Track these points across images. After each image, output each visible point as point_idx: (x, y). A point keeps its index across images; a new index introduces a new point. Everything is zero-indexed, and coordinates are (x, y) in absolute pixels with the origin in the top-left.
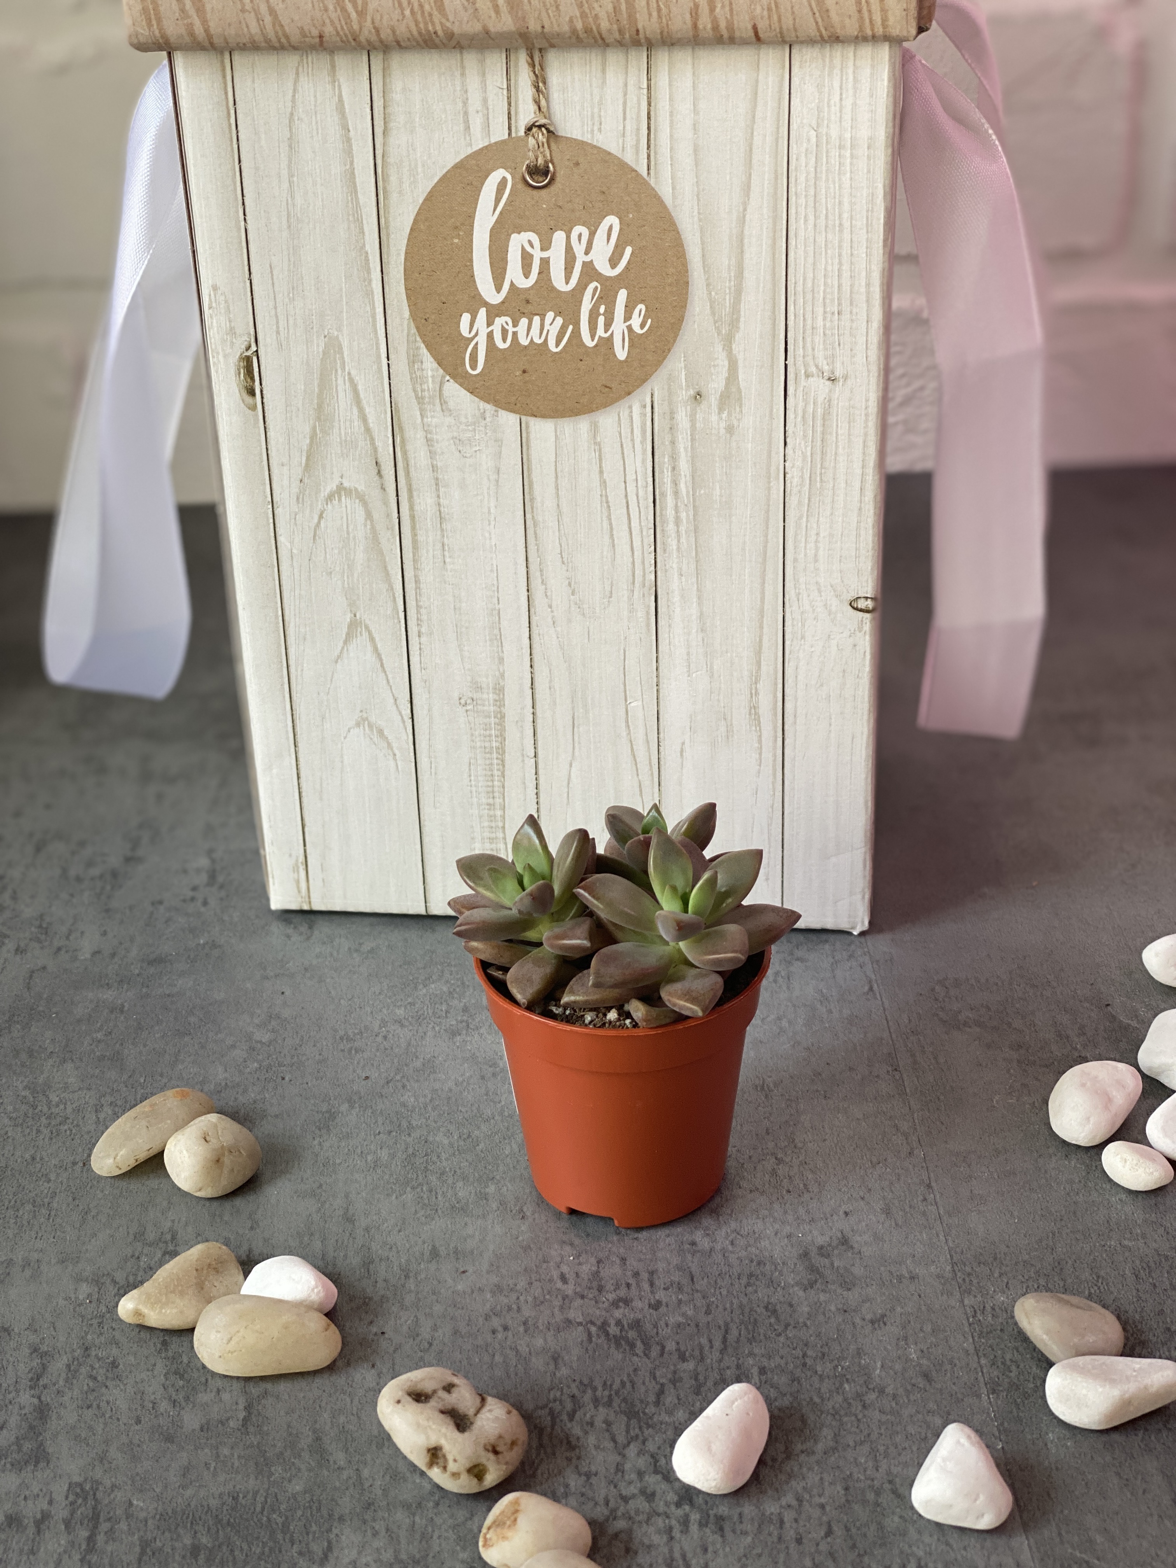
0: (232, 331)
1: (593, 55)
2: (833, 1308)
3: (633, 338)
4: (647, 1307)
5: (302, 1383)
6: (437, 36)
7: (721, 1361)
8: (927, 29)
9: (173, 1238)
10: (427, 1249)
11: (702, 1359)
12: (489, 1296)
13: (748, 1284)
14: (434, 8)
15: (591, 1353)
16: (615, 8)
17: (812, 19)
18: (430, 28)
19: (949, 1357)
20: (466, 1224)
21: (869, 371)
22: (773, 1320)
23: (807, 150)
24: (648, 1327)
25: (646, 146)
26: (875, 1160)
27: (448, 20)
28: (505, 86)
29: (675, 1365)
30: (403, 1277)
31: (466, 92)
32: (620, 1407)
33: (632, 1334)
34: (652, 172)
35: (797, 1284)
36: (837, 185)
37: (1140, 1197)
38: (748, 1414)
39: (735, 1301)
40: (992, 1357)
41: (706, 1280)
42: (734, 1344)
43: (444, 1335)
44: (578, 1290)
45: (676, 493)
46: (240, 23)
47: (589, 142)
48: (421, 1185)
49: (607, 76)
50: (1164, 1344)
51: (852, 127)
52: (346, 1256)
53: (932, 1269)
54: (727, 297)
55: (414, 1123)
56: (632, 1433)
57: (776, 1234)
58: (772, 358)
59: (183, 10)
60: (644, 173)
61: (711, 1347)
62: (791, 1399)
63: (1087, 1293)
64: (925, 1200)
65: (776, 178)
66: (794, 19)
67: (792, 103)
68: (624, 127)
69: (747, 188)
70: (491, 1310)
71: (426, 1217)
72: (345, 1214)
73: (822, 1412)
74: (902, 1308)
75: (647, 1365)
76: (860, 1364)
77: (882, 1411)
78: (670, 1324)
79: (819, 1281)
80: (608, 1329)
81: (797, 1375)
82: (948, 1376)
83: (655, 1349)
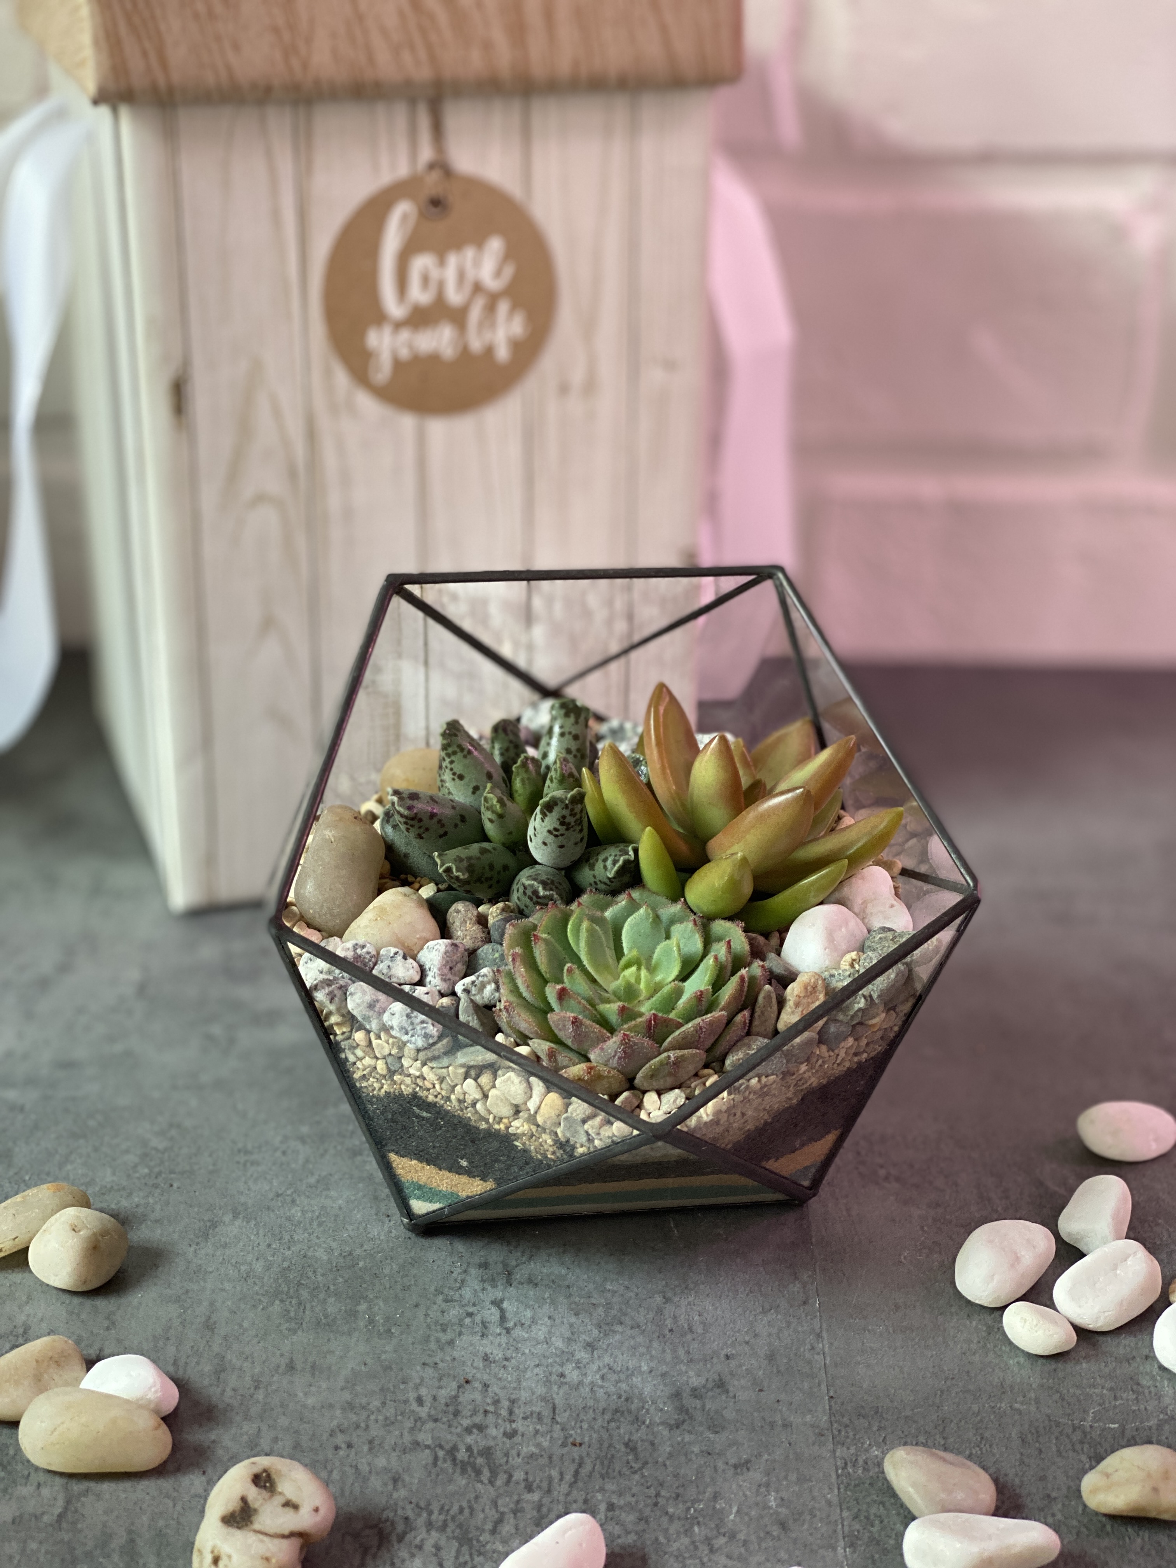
2: (696, 1449)
4: (501, 1435)
5: (127, 1485)
7: (568, 1494)
9: (25, 1331)
10: (284, 1362)
11: (549, 1491)
12: (338, 1412)
13: (612, 1420)
15: (433, 1476)
19: (810, 1507)
20: (329, 1340)
22: (630, 1457)
24: (499, 1454)
26: (767, 1306)
29: (519, 1495)
30: (253, 1388)
32: (453, 1532)
33: (480, 1461)
35: (663, 1423)
37: (1038, 1362)
38: (581, 1545)
39: (594, 1436)
40: (856, 1510)
41: (568, 1413)
42: (586, 1479)
44: (433, 1412)
48: (291, 1298)
50: (1041, 1509)
52: (198, 1363)
53: (808, 1418)
55: (296, 1238)
56: (461, 1560)
57: (651, 1372)
61: (561, 1480)
62: (635, 1538)
63: (967, 1452)
64: (813, 1349)
70: (338, 1427)
71: (289, 1330)
72: (207, 1321)
73: (666, 1553)
74: (769, 1454)
75: (490, 1493)
76: (714, 1508)
77: (729, 1557)
78: (522, 1454)
79: (687, 1422)
80: (456, 1454)
81: (646, 1514)
82: (806, 1526)
83: (502, 1477)
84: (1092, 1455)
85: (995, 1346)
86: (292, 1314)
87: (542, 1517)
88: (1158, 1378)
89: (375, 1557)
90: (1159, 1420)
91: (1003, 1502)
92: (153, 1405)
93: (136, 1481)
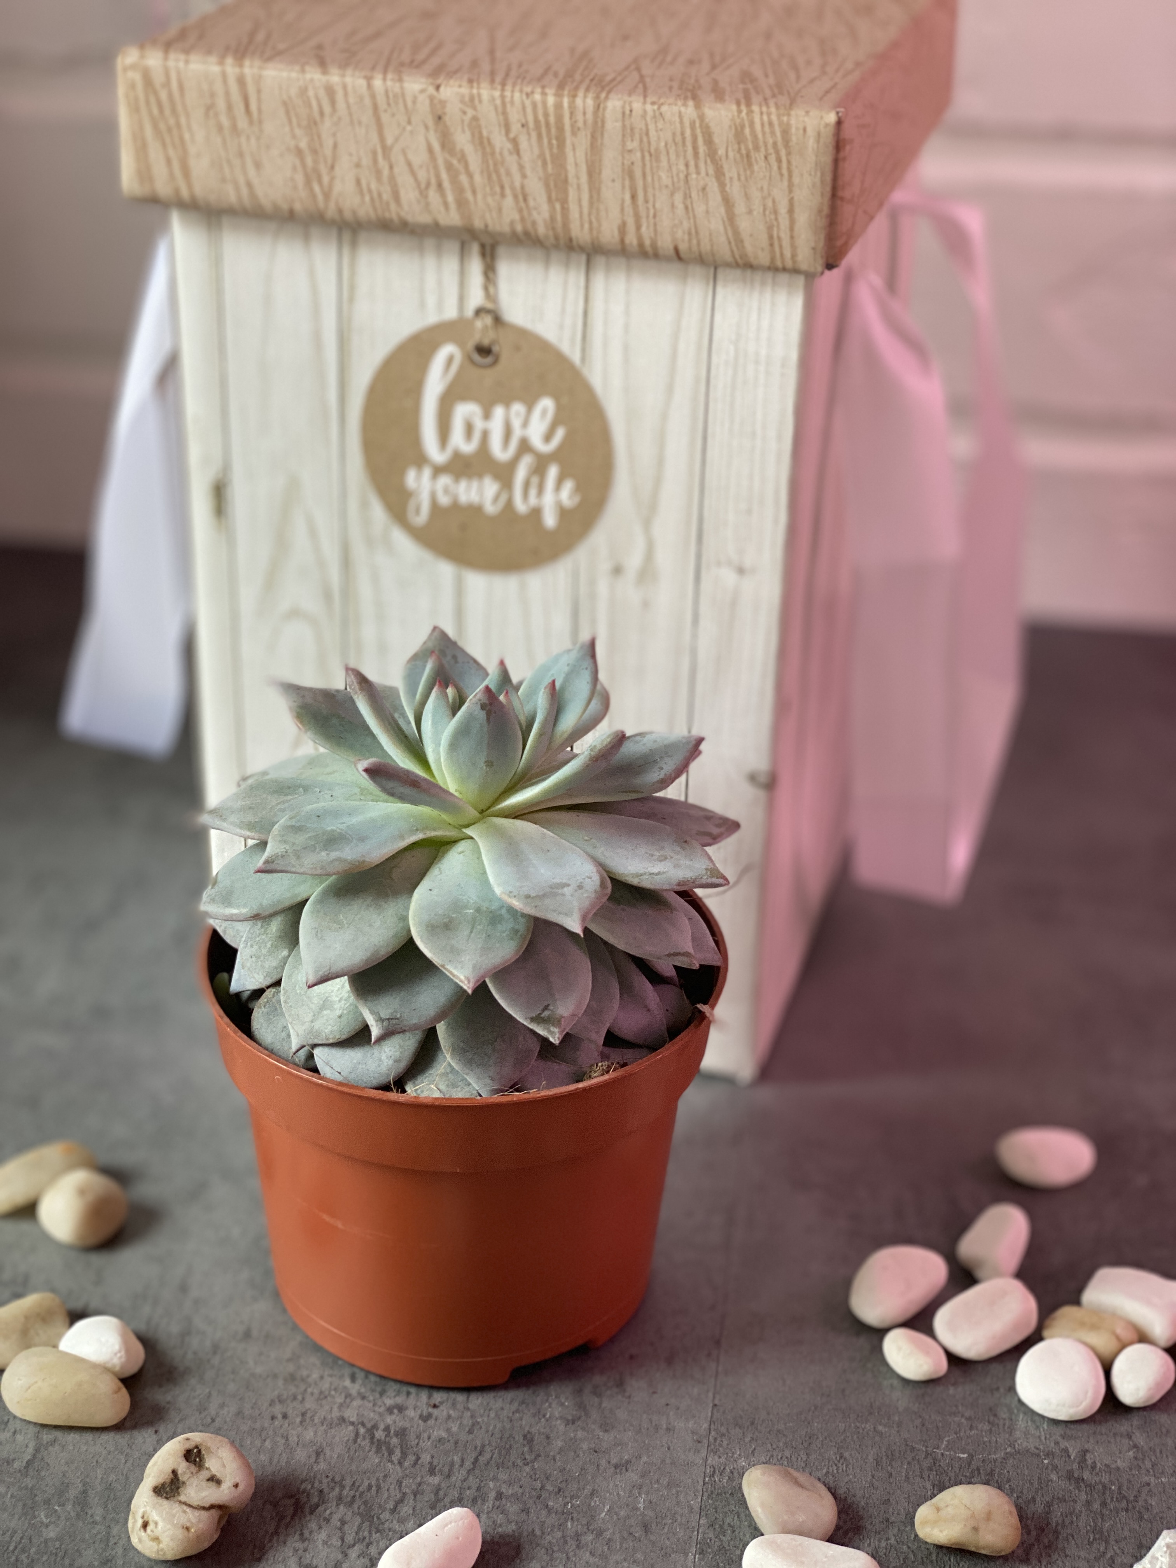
0: (207, 459)
1: (538, 254)
2: (585, 1446)
3: (563, 512)
4: (418, 1417)
5: (89, 1437)
6: (394, 223)
7: (464, 1480)
10: (242, 1329)
11: (449, 1476)
12: (280, 1383)
13: (517, 1411)
14: (391, 198)
15: (352, 1453)
16: (551, 217)
17: (728, 246)
18: (387, 215)
19: (673, 1512)
21: (775, 568)
22: (526, 1449)
23: (726, 363)
24: (412, 1436)
25: (581, 339)
27: (403, 210)
28: (458, 272)
29: (422, 1477)
30: (211, 1353)
31: (423, 274)
32: (359, 1508)
33: (395, 1441)
34: (586, 363)
35: (561, 1418)
36: (752, 397)
37: (909, 1386)
38: (458, 1538)
40: (713, 1518)
42: (483, 1466)
43: (229, 1413)
44: (362, 1390)
46: (221, 190)
47: (531, 330)
49: (550, 274)
50: (877, 1532)
51: (767, 346)
52: (168, 1324)
53: (690, 1424)
54: (648, 483)
56: (361, 1535)
58: (686, 544)
59: (172, 175)
60: (578, 363)
61: (461, 1466)
62: (515, 1527)
63: (825, 1471)
64: (710, 1355)
65: (697, 384)
66: (712, 245)
67: (714, 318)
68: (562, 320)
69: (670, 389)
70: (278, 1397)
71: (252, 1297)
72: (182, 1283)
73: (538, 1545)
74: (648, 1457)
75: (397, 1473)
76: (590, 1505)
77: (592, 1554)
78: (433, 1438)
79: (583, 1418)
80: (375, 1433)
81: (528, 1506)
82: (666, 1529)
83: (411, 1458)
84: (937, 1483)
85: (873, 1366)
87: (438, 1501)
88: (1015, 1411)
89: (287, 1526)
90: (1007, 1453)
91: (845, 1522)
92: (117, 1368)
93: (97, 1434)
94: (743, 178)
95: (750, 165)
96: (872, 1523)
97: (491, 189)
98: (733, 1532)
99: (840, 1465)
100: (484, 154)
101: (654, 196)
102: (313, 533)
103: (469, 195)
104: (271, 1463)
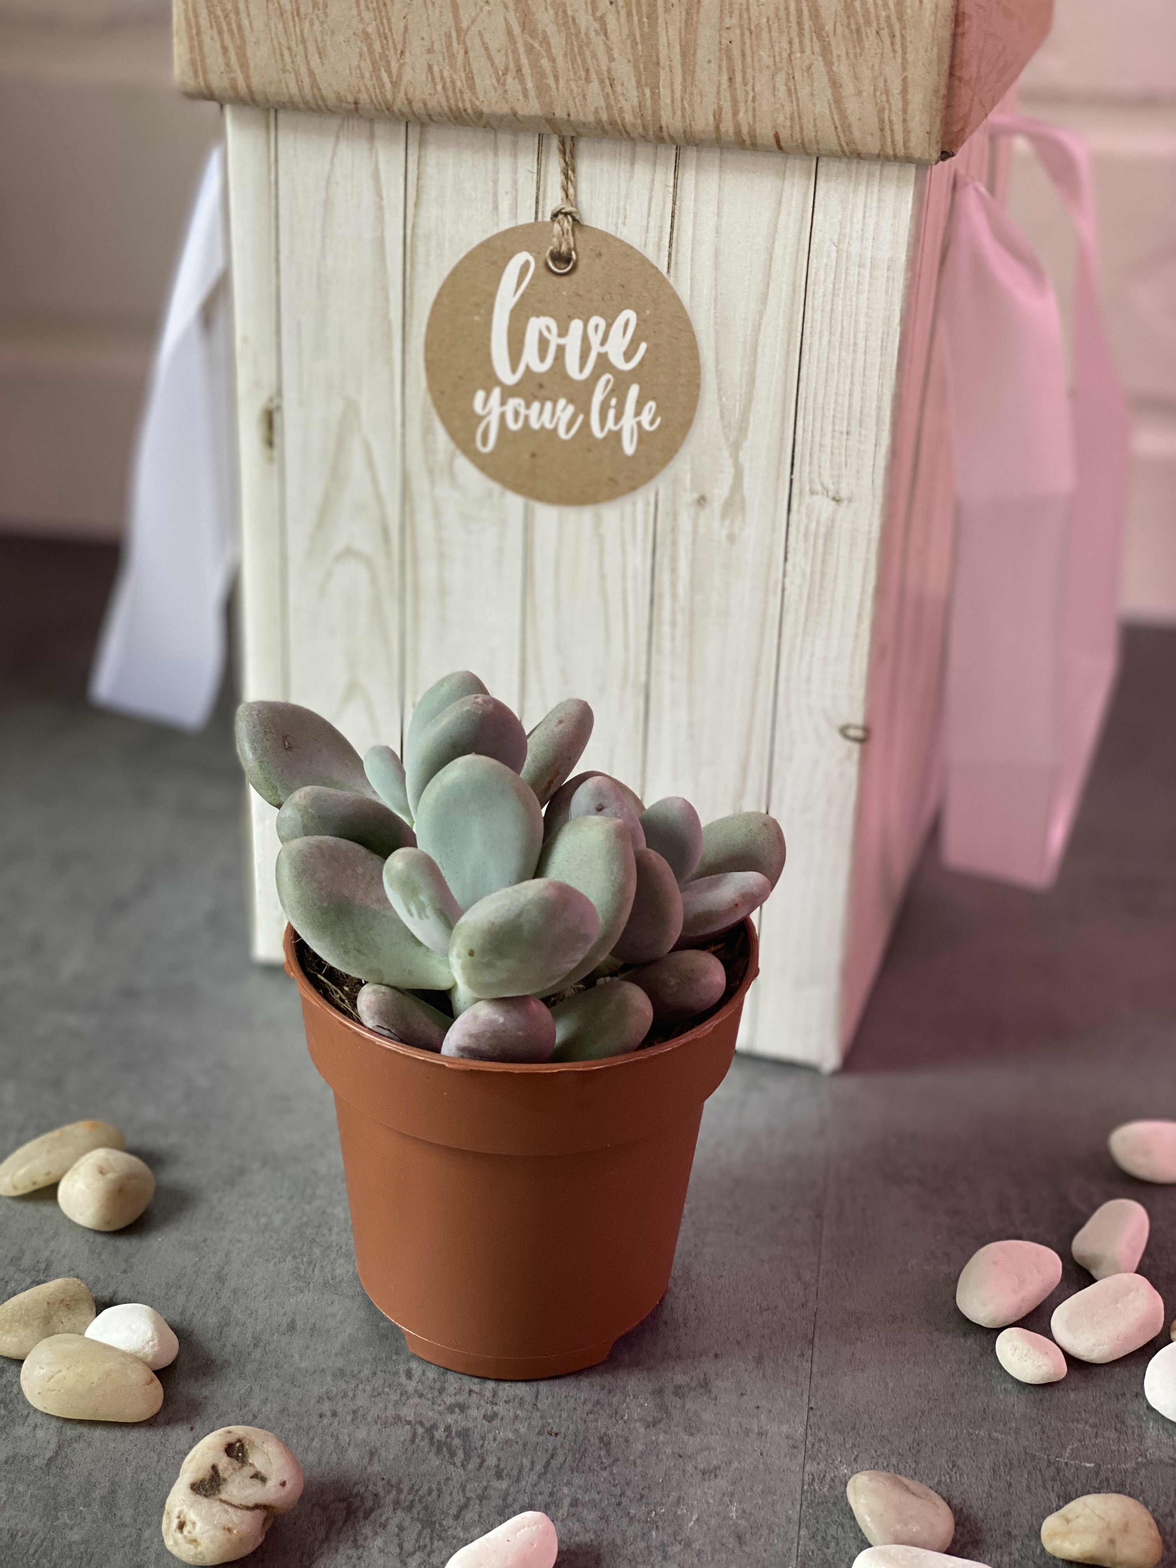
0: (257, 384)
1: (623, 148)
2: (669, 1450)
3: (643, 436)
4: (481, 1417)
5: (118, 1433)
6: (467, 114)
7: (535, 1485)
8: (953, 155)
9: (47, 1268)
10: (285, 1321)
11: (518, 1480)
12: (329, 1379)
13: (591, 1412)
14: (465, 86)
15: (409, 1453)
16: (640, 103)
17: (834, 134)
18: (460, 105)
19: (769, 1522)
20: (332, 1302)
21: (874, 496)
22: (602, 1453)
23: (826, 265)
24: (476, 1437)
25: (667, 244)
26: (764, 1305)
27: (478, 99)
28: (535, 171)
29: (488, 1481)
30: (252, 1345)
31: (497, 172)
32: (418, 1514)
33: (457, 1442)
34: (672, 270)
35: (640, 1420)
36: (854, 304)
37: (1027, 1391)
38: (532, 1545)
39: (571, 1426)
40: (814, 1529)
42: (555, 1470)
43: (272, 1409)
44: (420, 1387)
45: (674, 596)
46: (281, 81)
47: (613, 234)
48: (303, 1255)
49: (636, 170)
50: (999, 1547)
51: (873, 247)
52: (204, 1315)
53: (785, 1428)
54: (738, 404)
55: (319, 1192)
56: (421, 1543)
58: (778, 471)
59: (228, 65)
60: (664, 270)
61: (531, 1469)
62: (593, 1537)
63: (936, 1480)
64: (802, 1355)
65: (794, 291)
66: (816, 131)
67: (815, 216)
68: (648, 223)
69: (764, 298)
70: (327, 1393)
71: (296, 1289)
72: (219, 1272)
73: (619, 1555)
74: (740, 1463)
75: (460, 1476)
76: (676, 1513)
78: (499, 1438)
79: (664, 1421)
80: (435, 1432)
81: (608, 1513)
82: (763, 1540)
83: (475, 1461)
84: (1062, 1494)
85: (985, 1369)
86: (302, 1272)
87: (507, 1506)
88: (1145, 1418)
89: (339, 1531)
90: (1137, 1463)
91: (962, 1535)
92: (150, 1359)
93: (126, 1430)
94: (851, 56)
95: (860, 40)
96: (992, 1536)
97: (575, 74)
98: (837, 1544)
99: (953, 1473)
100: (568, 36)
101: (754, 77)
102: (370, 464)
103: (551, 81)
104: (320, 1463)
